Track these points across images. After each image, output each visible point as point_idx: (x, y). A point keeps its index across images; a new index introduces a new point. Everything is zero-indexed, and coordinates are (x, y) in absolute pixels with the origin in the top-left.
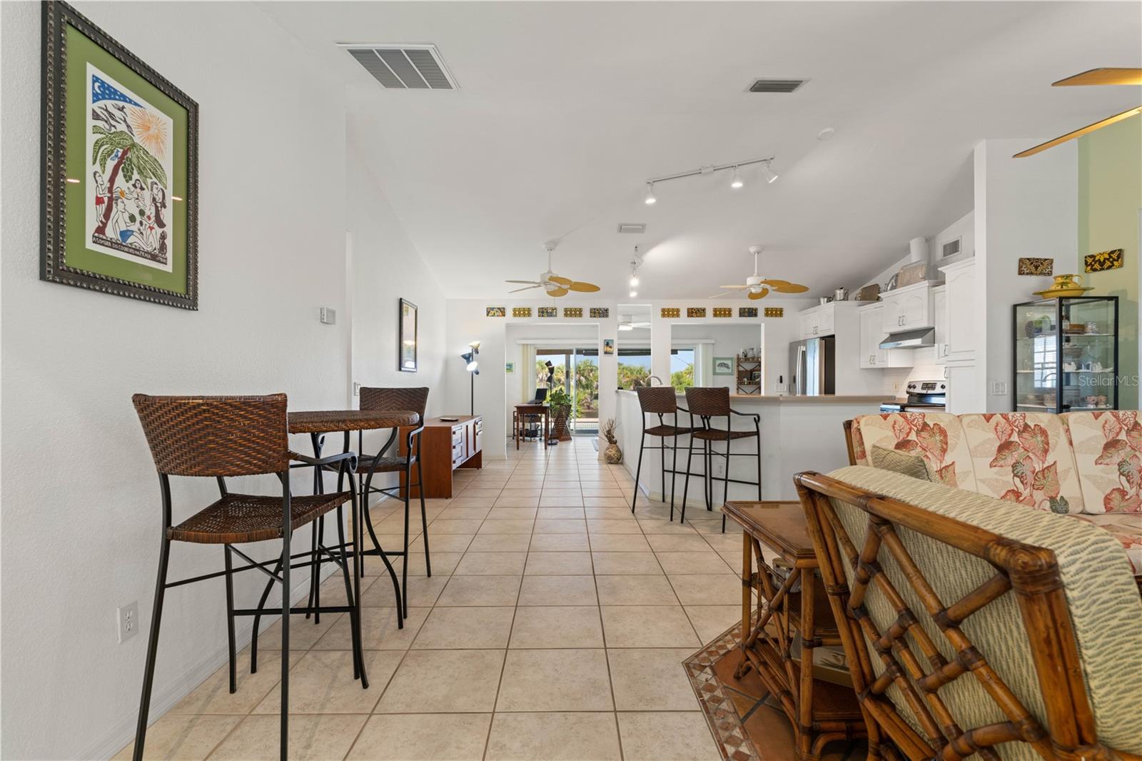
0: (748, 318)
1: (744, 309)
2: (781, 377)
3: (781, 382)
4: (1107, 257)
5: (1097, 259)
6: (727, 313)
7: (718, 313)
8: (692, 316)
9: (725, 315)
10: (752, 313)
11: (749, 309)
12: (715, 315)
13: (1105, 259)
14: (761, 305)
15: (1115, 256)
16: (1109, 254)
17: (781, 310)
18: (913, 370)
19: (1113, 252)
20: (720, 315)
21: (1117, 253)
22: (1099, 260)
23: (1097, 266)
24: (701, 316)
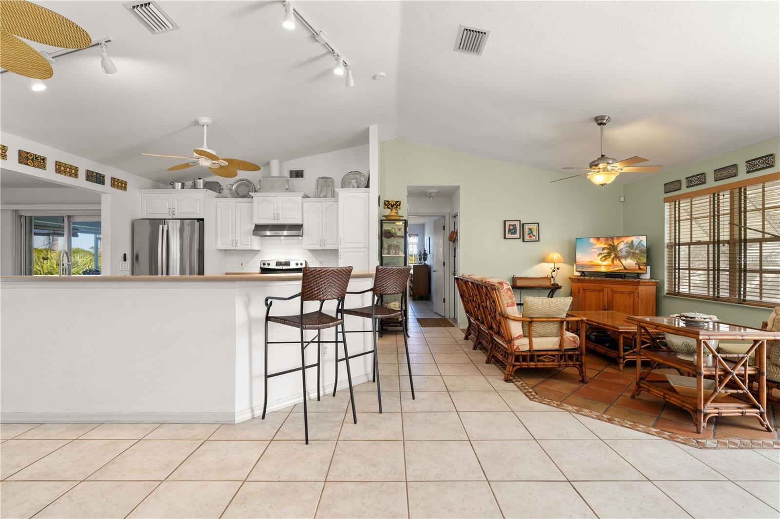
0: (95, 184)
1: (92, 172)
2: (125, 255)
3: (125, 260)
4: (395, 203)
5: (390, 203)
6: (72, 171)
7: (61, 168)
8: (28, 165)
9: (70, 175)
10: (99, 179)
11: (97, 174)
12: (58, 171)
13: (394, 204)
14: (109, 173)
15: (398, 203)
16: (396, 202)
17: (126, 183)
18: (260, 252)
19: (397, 202)
20: (65, 173)
21: (399, 202)
22: (391, 204)
23: (390, 206)
24: (39, 167)
